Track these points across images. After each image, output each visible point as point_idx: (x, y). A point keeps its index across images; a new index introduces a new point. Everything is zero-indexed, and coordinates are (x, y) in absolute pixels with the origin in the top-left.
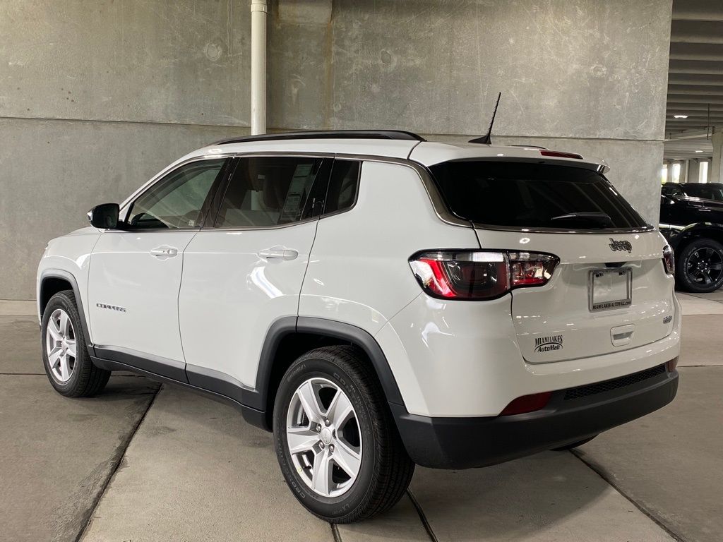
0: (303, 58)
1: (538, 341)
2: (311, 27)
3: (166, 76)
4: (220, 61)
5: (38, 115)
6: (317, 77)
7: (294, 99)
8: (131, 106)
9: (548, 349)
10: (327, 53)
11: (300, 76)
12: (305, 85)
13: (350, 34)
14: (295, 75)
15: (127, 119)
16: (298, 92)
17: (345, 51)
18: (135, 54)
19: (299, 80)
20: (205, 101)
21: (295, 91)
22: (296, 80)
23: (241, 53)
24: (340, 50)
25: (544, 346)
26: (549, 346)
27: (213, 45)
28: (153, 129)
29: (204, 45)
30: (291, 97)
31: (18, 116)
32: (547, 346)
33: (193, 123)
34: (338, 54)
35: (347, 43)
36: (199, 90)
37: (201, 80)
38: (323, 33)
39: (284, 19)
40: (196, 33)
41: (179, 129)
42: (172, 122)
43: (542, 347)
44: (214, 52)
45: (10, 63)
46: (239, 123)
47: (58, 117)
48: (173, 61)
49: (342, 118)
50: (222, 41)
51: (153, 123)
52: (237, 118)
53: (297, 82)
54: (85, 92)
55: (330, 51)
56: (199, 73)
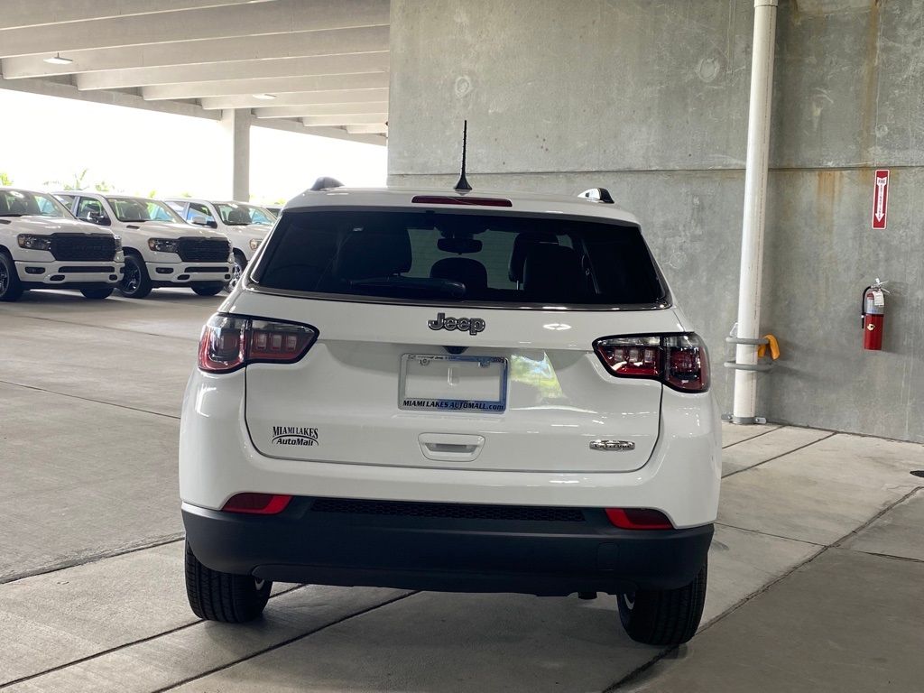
0: (831, 63)
1: (277, 430)
2: (844, 16)
3: (649, 108)
4: (717, 81)
5: (513, 170)
6: (852, 89)
7: (816, 125)
8: (607, 151)
9: (294, 443)
10: (868, 51)
11: (826, 89)
12: (832, 102)
13: (907, 17)
14: (818, 89)
15: (603, 169)
16: (821, 113)
17: (897, 45)
18: (616, 84)
19: (825, 96)
20: (694, 138)
21: (817, 112)
22: (819, 96)
23: (744, 67)
24: (890, 44)
25: (288, 438)
26: (296, 438)
27: (709, 61)
28: (630, 178)
29: (697, 62)
30: (811, 122)
31: (495, 171)
32: (291, 438)
33: (677, 168)
34: (886, 50)
35: (901, 31)
36: (688, 122)
37: (690, 110)
38: (864, 23)
39: (806, 10)
40: (688, 48)
41: (661, 178)
42: (653, 169)
43: (283, 438)
44: (709, 70)
45: (490, 111)
46: (737, 164)
47: (532, 170)
48: (658, 88)
49: (888, 147)
50: (719, 53)
51: (631, 171)
52: (735, 158)
53: (822, 98)
54: (560, 137)
55: (874, 48)
56: (689, 101)
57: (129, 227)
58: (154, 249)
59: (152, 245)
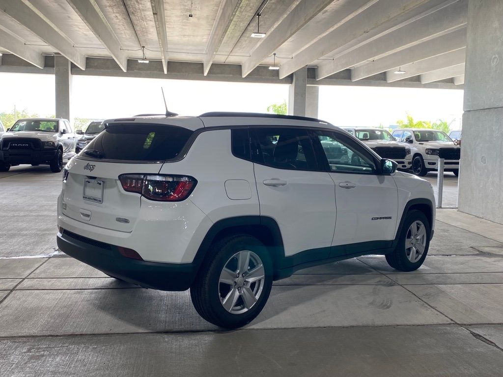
57: (420, 144)
58: (428, 154)
59: (427, 152)
